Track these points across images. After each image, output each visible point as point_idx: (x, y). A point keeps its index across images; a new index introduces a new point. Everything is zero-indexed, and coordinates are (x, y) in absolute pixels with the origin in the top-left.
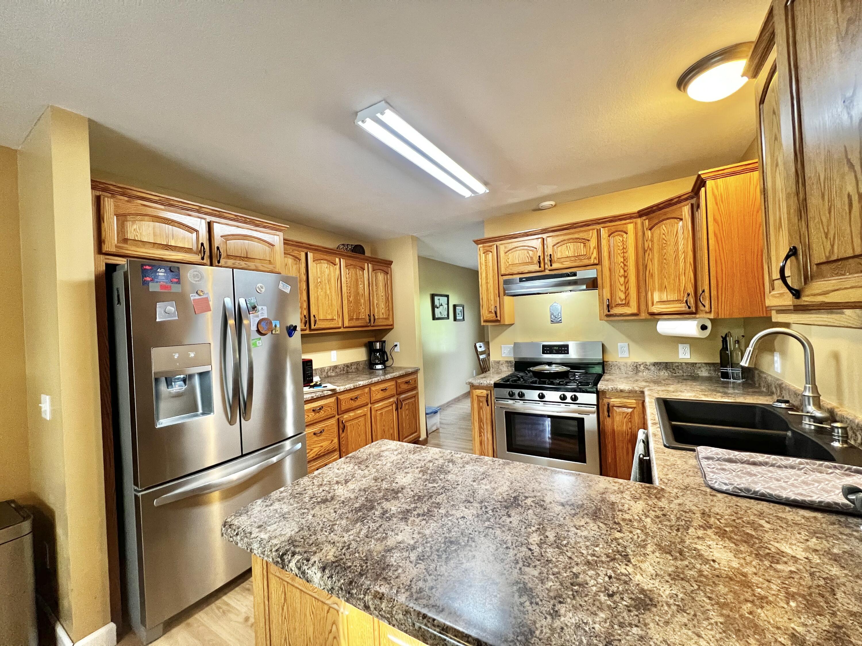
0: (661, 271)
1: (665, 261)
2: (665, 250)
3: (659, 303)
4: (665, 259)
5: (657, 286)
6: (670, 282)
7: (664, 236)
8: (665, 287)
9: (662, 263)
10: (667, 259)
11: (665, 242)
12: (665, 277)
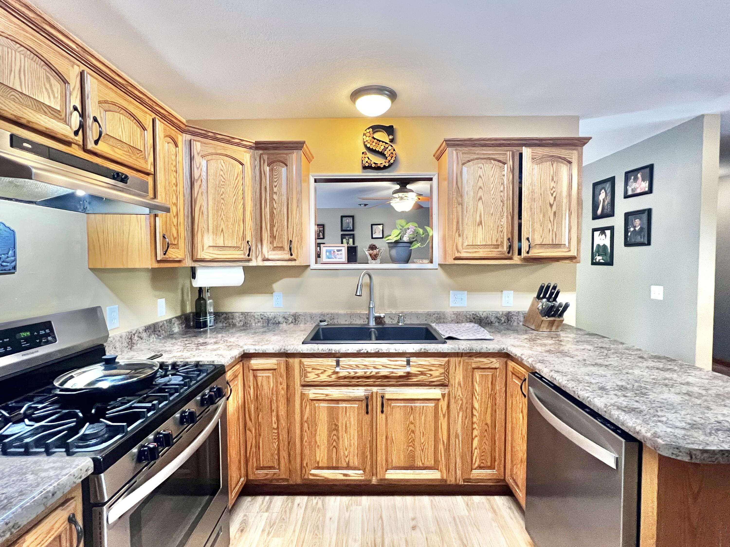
0: (217, 212)
1: (222, 201)
2: (223, 190)
3: (211, 248)
4: (223, 199)
5: (211, 228)
6: (228, 225)
7: (222, 173)
8: (222, 230)
9: (219, 202)
10: (225, 199)
11: (223, 180)
12: (222, 219)
